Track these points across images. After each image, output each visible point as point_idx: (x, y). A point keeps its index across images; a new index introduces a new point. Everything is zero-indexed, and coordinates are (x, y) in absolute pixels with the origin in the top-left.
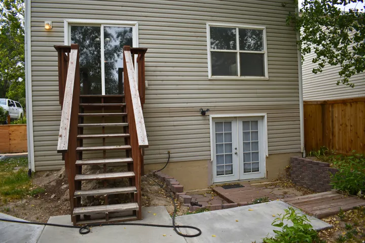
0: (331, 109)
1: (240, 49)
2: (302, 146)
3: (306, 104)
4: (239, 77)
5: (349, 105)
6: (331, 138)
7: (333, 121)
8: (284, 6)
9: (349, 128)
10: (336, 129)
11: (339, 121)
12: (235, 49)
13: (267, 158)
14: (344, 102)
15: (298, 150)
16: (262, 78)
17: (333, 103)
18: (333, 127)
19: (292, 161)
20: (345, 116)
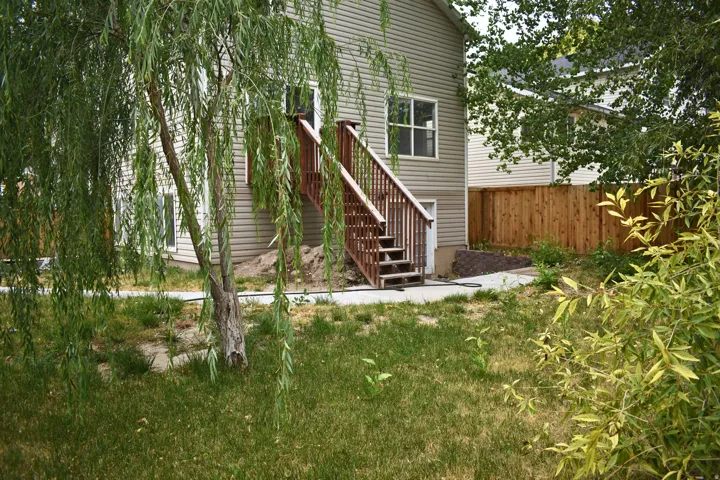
0: (491, 197)
1: (415, 124)
2: (467, 238)
3: (471, 190)
4: (412, 157)
5: (513, 193)
6: (491, 229)
7: (493, 211)
8: (454, 77)
9: (513, 218)
10: (498, 221)
11: (501, 211)
12: (409, 123)
13: (436, 250)
14: (508, 190)
15: (462, 243)
16: (433, 159)
17: (495, 191)
18: (494, 218)
19: (458, 254)
20: (508, 204)
